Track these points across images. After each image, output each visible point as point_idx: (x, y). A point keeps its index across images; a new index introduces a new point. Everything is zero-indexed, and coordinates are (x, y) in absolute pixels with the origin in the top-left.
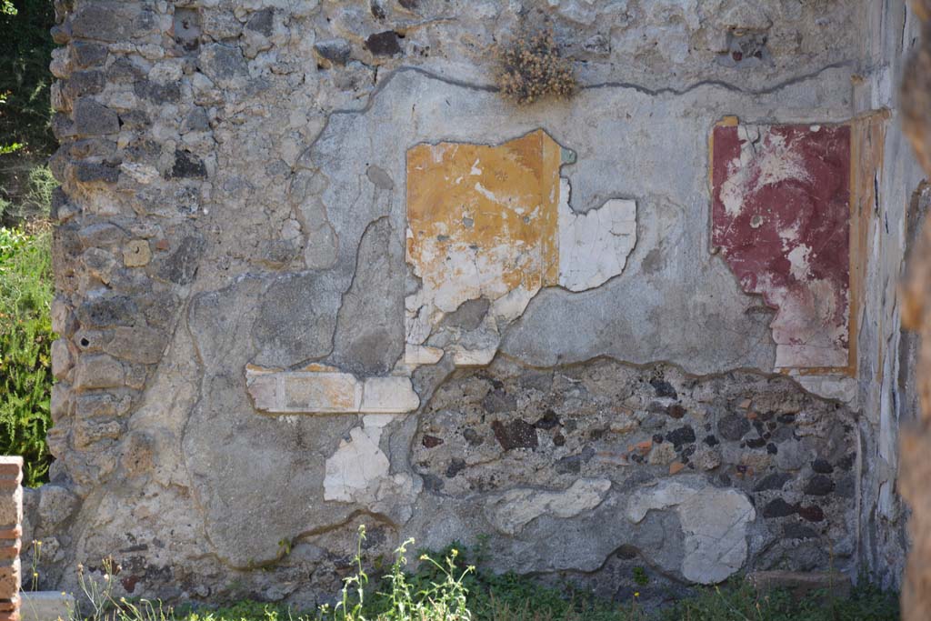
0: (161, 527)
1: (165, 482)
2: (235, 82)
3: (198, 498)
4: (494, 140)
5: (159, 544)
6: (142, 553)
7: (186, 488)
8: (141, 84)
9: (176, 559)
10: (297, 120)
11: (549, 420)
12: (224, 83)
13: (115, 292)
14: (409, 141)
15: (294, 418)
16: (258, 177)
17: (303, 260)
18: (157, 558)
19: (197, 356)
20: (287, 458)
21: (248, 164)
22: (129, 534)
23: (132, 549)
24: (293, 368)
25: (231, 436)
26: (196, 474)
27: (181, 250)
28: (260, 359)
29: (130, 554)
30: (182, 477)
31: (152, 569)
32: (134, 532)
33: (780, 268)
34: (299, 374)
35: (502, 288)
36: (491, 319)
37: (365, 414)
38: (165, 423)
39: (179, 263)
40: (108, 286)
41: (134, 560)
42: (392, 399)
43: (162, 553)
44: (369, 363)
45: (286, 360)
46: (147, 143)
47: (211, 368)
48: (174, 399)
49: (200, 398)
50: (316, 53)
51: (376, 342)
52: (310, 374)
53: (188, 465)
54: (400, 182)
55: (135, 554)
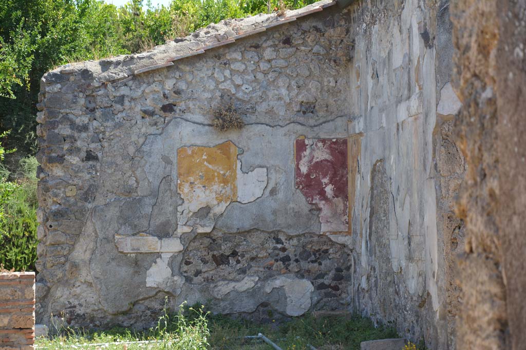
0: (82, 299)
1: (83, 281)
2: (110, 124)
3: (96, 287)
4: (212, 145)
5: (81, 305)
6: (74, 309)
7: (91, 283)
8: (73, 125)
9: (88, 311)
10: (134, 138)
11: (234, 254)
12: (105, 124)
13: (63, 206)
14: (178, 146)
15: (134, 255)
16: (119, 160)
17: (137, 192)
18: (80, 311)
19: (95, 231)
20: (131, 270)
21: (115, 155)
22: (69, 302)
23: (70, 307)
24: (133, 235)
25: (109, 262)
26: (95, 278)
27: (89, 189)
28: (120, 232)
29: (69, 310)
30: (89, 279)
31: (78, 315)
32: (71, 301)
33: (322, 193)
34: (136, 237)
35: (215, 202)
36: (211, 215)
37: (162, 252)
38: (83, 258)
39: (88, 194)
40: (60, 204)
41: (71, 312)
42: (172, 246)
43: (82, 309)
44: (164, 233)
45: (131, 232)
46: (75, 148)
47: (101, 236)
48: (86, 248)
49: (97, 247)
50: (141, 112)
51: (166, 224)
52: (140, 237)
53: (92, 274)
54: (175, 161)
55: (71, 309)
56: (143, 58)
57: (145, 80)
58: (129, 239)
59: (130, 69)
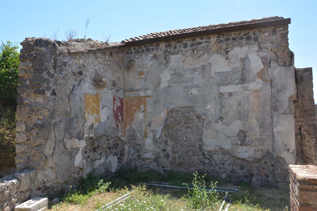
0: (48, 177)
1: (49, 166)
2: (61, 76)
3: (55, 170)
4: (94, 94)
5: (48, 181)
6: (45, 184)
7: (53, 167)
8: (49, 73)
9: (52, 184)
10: (69, 86)
11: (98, 147)
12: (59, 76)
13: (43, 121)
14: (84, 93)
15: (70, 149)
16: (64, 97)
17: (71, 115)
18: (48, 184)
19: (55, 136)
20: (69, 158)
21: (62, 94)
22: (43, 180)
24: (70, 138)
25: (61, 155)
26: (55, 164)
27: (53, 112)
28: (66, 137)
29: (43, 185)
30: (52, 165)
31: (47, 187)
32: (44, 179)
34: (71, 140)
35: (95, 122)
36: (93, 128)
37: (79, 148)
38: (49, 153)
39: (52, 115)
40: (41, 120)
41: (44, 186)
42: (82, 144)
43: (49, 183)
44: (80, 137)
46: (49, 87)
47: (58, 139)
48: (51, 146)
49: (56, 146)
50: (72, 73)
51: (79, 133)
52: (73, 140)
53: (54, 162)
54: (83, 100)
55: (44, 184)
56: (72, 45)
57: (73, 57)
58: (69, 140)
59: (68, 49)
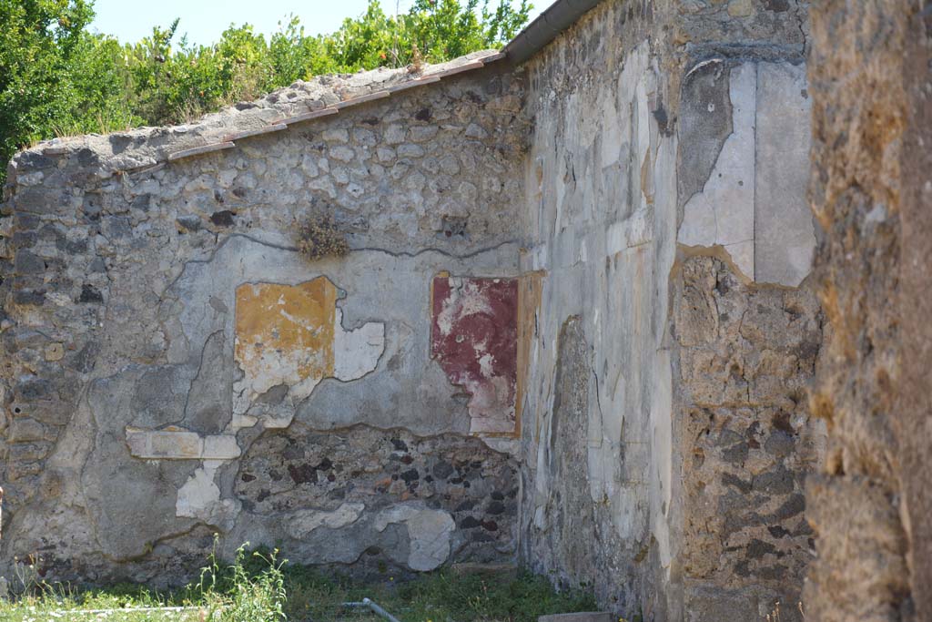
0: (66, 533)
1: (69, 504)
2: (123, 241)
3: (92, 514)
4: (294, 282)
5: (64, 544)
6: (52, 551)
7: (83, 508)
8: (61, 241)
9: (75, 555)
10: (164, 267)
11: (326, 465)
12: (116, 242)
13: (39, 377)
14: (237, 281)
15: (157, 462)
16: (137, 303)
17: (166, 357)
18: (62, 554)
19: (93, 420)
20: (152, 488)
21: (131, 295)
22: (43, 538)
23: (46, 548)
24: (158, 429)
25: (114, 473)
26: (90, 499)
27: (85, 350)
28: (135, 422)
29: (44, 551)
30: (80, 500)
31: (59, 561)
32: (47, 537)
33: (474, 369)
34: (161, 432)
35: (297, 378)
36: (289, 398)
37: (204, 459)
38: (71, 465)
39: (83, 358)
40: (35, 374)
41: (46, 555)
42: (223, 450)
43: (66, 551)
44: (209, 426)
45: (153, 424)
46: (64, 279)
47: (102, 428)
48: (77, 448)
49: (94, 448)
50: (177, 223)
51: (213, 412)
52: (169, 433)
53: (85, 492)
54: (231, 308)
55: (47, 551)
56: (183, 133)
57: (186, 171)
58: (150, 435)
59: (160, 151)
